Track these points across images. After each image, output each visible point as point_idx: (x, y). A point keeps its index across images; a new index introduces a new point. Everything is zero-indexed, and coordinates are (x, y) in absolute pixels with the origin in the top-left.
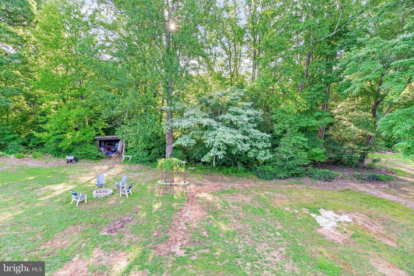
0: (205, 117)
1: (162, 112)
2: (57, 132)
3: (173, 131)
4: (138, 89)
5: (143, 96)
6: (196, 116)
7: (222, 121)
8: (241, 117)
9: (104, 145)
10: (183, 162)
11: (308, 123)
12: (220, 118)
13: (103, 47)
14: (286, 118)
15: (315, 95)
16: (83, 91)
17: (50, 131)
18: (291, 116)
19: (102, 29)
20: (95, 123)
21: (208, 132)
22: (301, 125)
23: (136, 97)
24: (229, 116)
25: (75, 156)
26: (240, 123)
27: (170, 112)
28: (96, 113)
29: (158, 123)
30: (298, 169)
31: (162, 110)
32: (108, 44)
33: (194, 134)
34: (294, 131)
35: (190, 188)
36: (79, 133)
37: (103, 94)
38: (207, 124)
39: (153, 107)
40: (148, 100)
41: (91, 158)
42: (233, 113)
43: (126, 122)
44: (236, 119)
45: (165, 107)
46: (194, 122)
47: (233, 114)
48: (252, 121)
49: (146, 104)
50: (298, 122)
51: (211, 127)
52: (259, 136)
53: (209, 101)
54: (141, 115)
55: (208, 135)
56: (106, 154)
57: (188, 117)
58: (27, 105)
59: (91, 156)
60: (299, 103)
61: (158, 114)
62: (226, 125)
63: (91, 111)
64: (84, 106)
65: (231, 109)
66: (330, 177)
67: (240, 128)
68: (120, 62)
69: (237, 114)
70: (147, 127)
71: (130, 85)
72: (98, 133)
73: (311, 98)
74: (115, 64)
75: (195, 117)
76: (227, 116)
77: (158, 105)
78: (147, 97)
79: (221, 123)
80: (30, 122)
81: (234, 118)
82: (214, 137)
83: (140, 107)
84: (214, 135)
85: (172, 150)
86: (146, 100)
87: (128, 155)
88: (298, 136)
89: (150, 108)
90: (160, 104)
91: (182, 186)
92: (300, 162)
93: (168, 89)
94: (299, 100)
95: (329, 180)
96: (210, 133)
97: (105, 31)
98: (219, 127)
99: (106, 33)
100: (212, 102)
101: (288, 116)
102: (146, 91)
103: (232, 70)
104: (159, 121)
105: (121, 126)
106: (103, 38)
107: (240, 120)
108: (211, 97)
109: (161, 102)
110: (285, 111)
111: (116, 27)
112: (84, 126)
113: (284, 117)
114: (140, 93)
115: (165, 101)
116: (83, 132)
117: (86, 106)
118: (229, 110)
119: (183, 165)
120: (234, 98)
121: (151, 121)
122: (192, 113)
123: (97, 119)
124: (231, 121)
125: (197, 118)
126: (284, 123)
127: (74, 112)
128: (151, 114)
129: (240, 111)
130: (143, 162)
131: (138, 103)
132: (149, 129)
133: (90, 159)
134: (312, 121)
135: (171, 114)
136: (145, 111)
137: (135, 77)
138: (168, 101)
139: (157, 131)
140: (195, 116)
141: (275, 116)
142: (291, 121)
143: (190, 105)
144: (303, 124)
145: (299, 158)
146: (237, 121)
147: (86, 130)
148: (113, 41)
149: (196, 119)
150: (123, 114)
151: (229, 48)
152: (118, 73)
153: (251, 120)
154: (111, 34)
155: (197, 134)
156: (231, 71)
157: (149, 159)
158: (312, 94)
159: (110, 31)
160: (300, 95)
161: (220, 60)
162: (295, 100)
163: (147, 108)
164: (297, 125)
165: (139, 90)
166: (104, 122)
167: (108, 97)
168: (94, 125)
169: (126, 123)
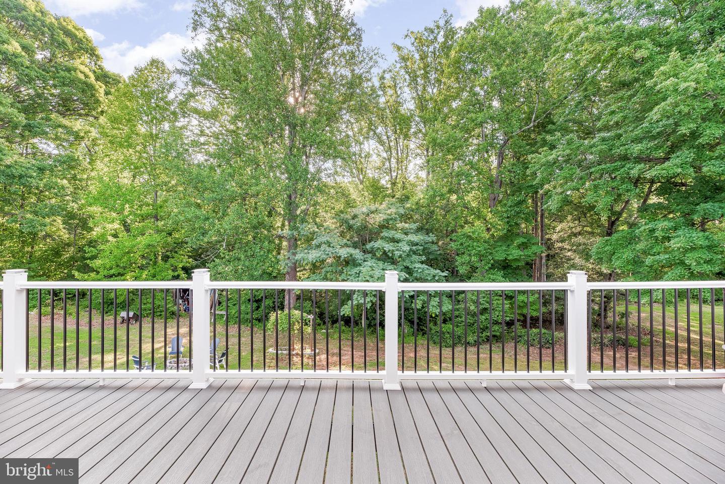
0: (346, 245)
1: (280, 240)
2: (112, 272)
3: (297, 270)
4: (245, 205)
5: (252, 215)
6: (332, 245)
7: (372, 252)
8: (400, 245)
9: (183, 296)
10: (309, 317)
11: (507, 255)
12: (369, 246)
13: (195, 144)
14: (473, 247)
15: (513, 212)
16: (159, 209)
17: (101, 270)
18: (479, 244)
19: (196, 118)
20: (173, 258)
21: (349, 268)
22: (496, 258)
23: (241, 217)
24: (381, 243)
25: (135, 312)
26: (397, 253)
27: (293, 240)
28: (175, 243)
29: (273, 256)
30: (496, 328)
31: (280, 237)
32: (202, 140)
33: (327, 272)
34: (487, 268)
35: (320, 359)
36: (146, 273)
37: (191, 212)
38: (346, 256)
39: (266, 232)
40: (258, 222)
41: (161, 315)
42: (387, 239)
43: (224, 254)
44: (391, 248)
45: (286, 232)
46: (327, 253)
47: (387, 241)
48: (419, 252)
49: (255, 228)
50: (491, 253)
51: (354, 260)
52: (429, 274)
53: (351, 222)
54: (247, 243)
55: (349, 273)
56: (185, 311)
57: (319, 246)
58: (64, 231)
59: (161, 312)
60: (491, 224)
61: (274, 243)
62: (377, 259)
63: (169, 239)
64: (159, 231)
65: (385, 234)
66: (548, 341)
67: (401, 263)
68: (220, 166)
69: (394, 241)
70: (255, 263)
71: (232, 199)
72: (176, 274)
73: (508, 217)
74: (212, 168)
75: (329, 246)
76: (379, 244)
77: (274, 229)
78: (257, 216)
79: (370, 255)
80: (66, 258)
81: (388, 247)
82: (357, 275)
83: (246, 232)
84: (358, 272)
85: (295, 300)
86: (255, 222)
87: (221, 310)
88: (493, 274)
89: (262, 233)
90: (278, 227)
91: (307, 356)
92: (498, 316)
93: (291, 205)
94: (490, 219)
95: (547, 346)
96: (352, 270)
97: (199, 122)
98: (367, 261)
99: (202, 124)
100: (357, 223)
101: (475, 244)
102: (256, 208)
103: (394, 174)
104: (274, 253)
105: (214, 261)
106: (196, 131)
107: (397, 250)
108: (355, 217)
109: (279, 224)
110: (470, 236)
111: (217, 116)
112: (155, 263)
113: (469, 246)
114: (247, 210)
115: (287, 223)
116: (152, 272)
117: (162, 231)
118: (382, 235)
119: (309, 321)
120: (390, 217)
121: (262, 253)
122: (325, 239)
123: (176, 252)
124: (385, 251)
125: (333, 247)
126: (470, 255)
127: (142, 241)
128: (264, 242)
129: (398, 236)
130: (247, 321)
131: (243, 226)
132: (259, 265)
133: (159, 318)
134: (514, 251)
135: (294, 242)
136: (254, 238)
137: (241, 187)
138: (289, 223)
139: (271, 269)
140: (329, 244)
141: (456, 244)
142: (480, 251)
143: (323, 229)
144: (500, 256)
145: (496, 310)
146: (393, 251)
147: (158, 270)
148: (210, 134)
149: (331, 249)
150: (220, 242)
151: (387, 142)
152: (216, 182)
153: (417, 251)
154: (208, 125)
155: (332, 271)
156: (392, 177)
157: (257, 316)
158: (508, 210)
159: (207, 121)
160: (491, 212)
161: (375, 160)
162: (485, 220)
163: (257, 233)
164: (490, 257)
165: (247, 207)
166: (186, 257)
167: (197, 217)
168: (171, 261)
169: (222, 256)
